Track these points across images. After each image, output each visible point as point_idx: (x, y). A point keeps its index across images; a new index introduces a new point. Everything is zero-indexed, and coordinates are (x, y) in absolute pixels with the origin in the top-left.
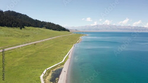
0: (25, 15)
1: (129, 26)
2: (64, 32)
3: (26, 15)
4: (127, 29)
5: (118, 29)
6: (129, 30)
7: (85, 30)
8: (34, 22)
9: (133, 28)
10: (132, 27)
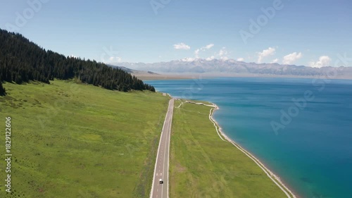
0: (18, 34)
1: (276, 64)
2: (140, 93)
3: (19, 36)
4: (269, 71)
5: (249, 70)
6: (275, 72)
7: (169, 71)
8: (43, 60)
9: (285, 69)
10: (282, 67)
